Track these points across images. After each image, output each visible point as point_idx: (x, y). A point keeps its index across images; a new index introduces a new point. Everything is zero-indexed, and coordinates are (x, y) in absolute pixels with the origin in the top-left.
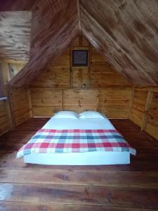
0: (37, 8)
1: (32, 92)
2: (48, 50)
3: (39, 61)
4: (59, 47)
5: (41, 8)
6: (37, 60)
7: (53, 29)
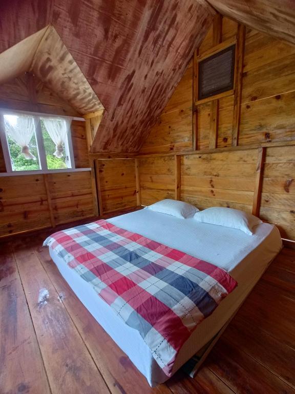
0: (56, 15)
2: (134, 80)
3: (125, 106)
4: (159, 67)
5: (63, 11)
7: (116, 37)
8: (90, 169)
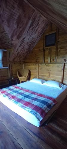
0: (3, 21)
1: (25, 65)
3: (22, 47)
4: (33, 36)
6: (20, 47)
7: (21, 28)
8: (8, 67)
